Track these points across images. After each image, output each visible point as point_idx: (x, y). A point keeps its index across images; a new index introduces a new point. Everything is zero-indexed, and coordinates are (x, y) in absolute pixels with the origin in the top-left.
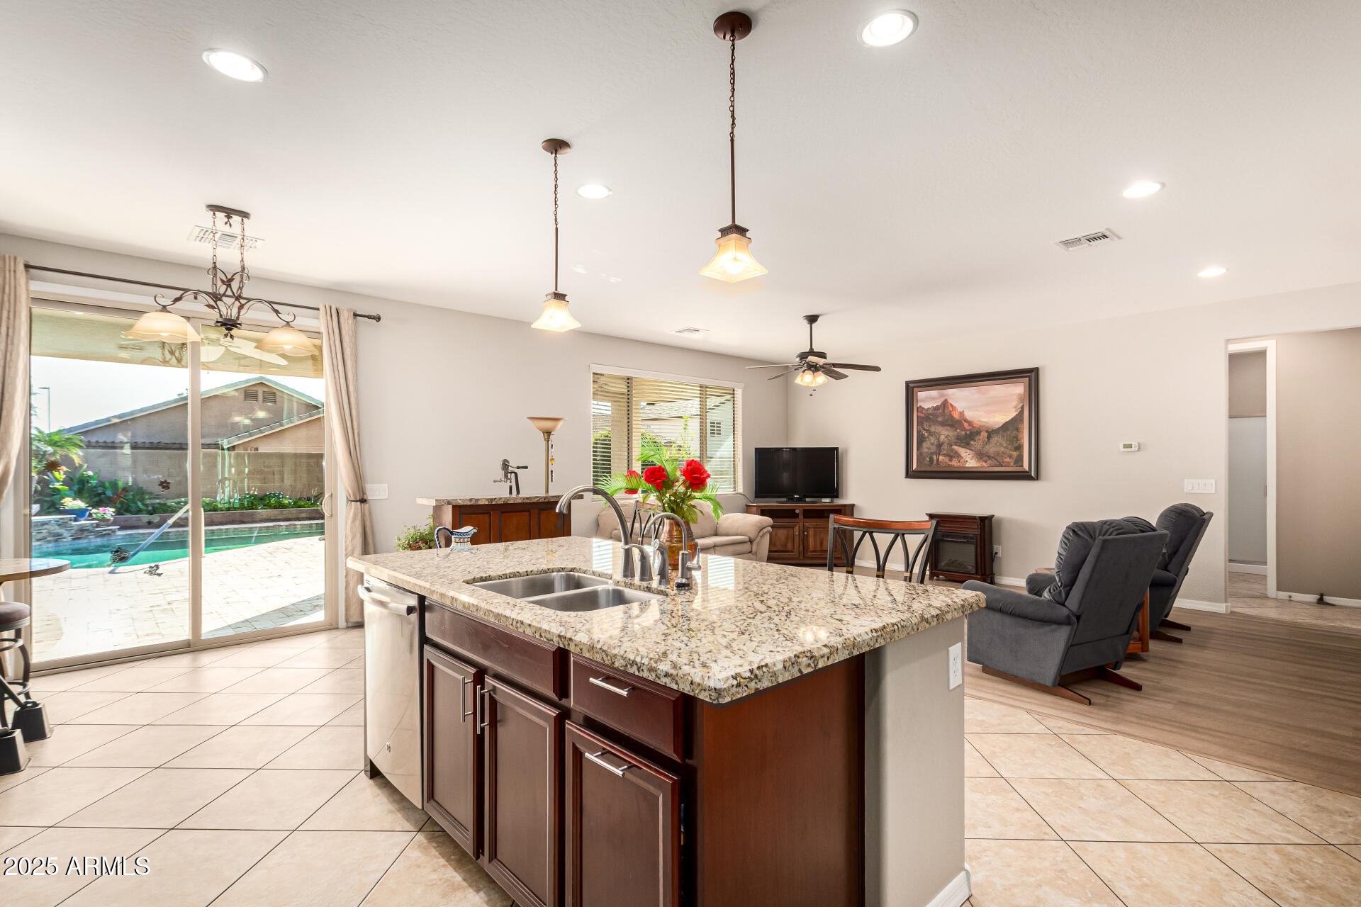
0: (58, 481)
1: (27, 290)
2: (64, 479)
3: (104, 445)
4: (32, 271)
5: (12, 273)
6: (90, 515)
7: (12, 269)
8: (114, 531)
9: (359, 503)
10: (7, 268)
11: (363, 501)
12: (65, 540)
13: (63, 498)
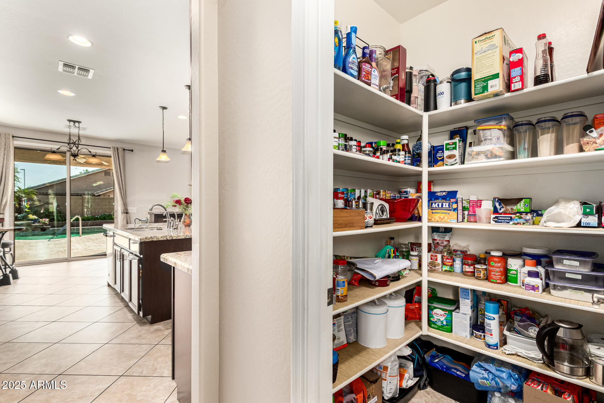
0: (27, 208)
1: (13, 144)
2: (29, 207)
3: (43, 194)
4: (14, 138)
5: (8, 139)
6: (39, 222)
7: (8, 138)
8: (48, 228)
9: (125, 214)
10: (7, 138)
11: (127, 213)
12: (29, 231)
13: (29, 215)
